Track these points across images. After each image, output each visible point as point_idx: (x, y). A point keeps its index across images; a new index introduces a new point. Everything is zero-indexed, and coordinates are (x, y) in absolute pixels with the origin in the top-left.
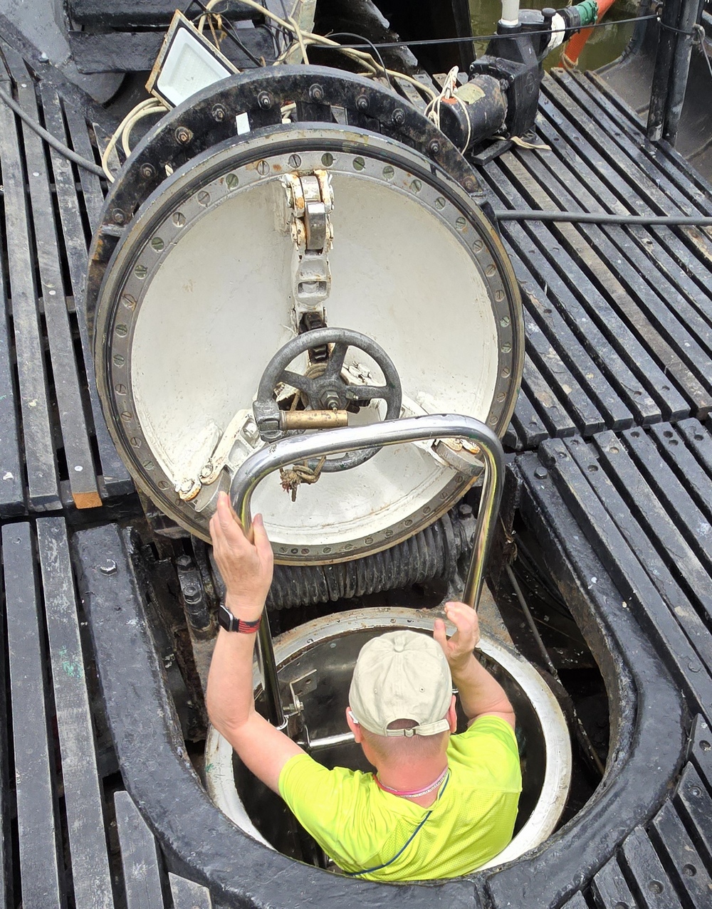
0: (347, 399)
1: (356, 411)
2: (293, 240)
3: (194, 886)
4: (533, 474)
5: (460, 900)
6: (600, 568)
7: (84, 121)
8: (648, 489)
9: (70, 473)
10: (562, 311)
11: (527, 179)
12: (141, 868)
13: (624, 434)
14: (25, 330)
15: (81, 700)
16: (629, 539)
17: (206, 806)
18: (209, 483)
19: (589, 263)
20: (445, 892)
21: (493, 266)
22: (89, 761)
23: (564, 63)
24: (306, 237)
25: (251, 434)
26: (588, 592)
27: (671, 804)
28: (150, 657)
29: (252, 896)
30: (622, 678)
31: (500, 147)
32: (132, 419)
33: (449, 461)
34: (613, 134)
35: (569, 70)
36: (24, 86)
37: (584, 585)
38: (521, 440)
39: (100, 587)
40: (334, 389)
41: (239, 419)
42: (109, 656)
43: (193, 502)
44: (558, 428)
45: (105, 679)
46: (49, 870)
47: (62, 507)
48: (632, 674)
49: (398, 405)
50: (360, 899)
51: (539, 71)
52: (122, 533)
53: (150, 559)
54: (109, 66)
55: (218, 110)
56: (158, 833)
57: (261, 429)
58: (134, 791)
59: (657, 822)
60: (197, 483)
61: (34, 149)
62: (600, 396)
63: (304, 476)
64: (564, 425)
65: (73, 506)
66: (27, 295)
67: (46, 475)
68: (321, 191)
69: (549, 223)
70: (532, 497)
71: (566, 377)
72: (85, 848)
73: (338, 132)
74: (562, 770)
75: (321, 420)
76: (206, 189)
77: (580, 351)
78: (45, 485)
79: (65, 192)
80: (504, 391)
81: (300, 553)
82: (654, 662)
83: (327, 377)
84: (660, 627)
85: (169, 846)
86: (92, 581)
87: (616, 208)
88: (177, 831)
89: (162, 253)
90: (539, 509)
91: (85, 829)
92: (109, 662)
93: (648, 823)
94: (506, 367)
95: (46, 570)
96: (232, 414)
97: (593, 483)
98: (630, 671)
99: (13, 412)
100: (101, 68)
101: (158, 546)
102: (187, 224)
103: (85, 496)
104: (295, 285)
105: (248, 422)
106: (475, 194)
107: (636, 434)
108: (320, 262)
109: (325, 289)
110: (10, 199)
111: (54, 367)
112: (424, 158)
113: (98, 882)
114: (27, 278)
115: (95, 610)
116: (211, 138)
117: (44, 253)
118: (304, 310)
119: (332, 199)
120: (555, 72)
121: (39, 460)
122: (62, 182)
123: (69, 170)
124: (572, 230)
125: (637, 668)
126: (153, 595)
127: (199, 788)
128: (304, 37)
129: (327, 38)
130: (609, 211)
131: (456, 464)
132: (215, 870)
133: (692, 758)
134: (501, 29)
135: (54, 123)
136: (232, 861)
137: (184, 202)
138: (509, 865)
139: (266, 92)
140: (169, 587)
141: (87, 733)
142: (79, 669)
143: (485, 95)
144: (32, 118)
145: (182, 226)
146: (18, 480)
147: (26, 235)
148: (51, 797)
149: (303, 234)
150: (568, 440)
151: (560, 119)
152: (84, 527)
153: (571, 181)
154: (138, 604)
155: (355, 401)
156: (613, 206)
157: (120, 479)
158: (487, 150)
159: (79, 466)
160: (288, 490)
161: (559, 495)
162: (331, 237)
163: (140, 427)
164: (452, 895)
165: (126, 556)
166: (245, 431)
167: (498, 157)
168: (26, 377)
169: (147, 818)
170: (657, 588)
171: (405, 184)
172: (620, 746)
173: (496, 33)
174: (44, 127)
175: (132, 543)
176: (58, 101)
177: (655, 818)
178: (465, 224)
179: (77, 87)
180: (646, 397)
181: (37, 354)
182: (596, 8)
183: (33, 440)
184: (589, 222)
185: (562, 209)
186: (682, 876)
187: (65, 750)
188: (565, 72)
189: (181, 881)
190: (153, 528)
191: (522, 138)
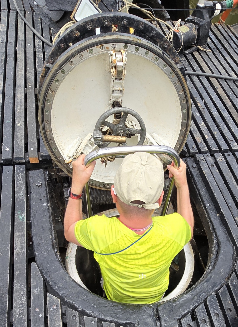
0: (126, 133)
1: (130, 137)
2: (111, 74)
3: (55, 298)
4: (191, 166)
5: (147, 312)
6: (211, 201)
7: (48, 27)
8: (231, 175)
9: (29, 150)
10: (208, 109)
11: (201, 61)
12: (38, 290)
13: (225, 155)
14: (19, 98)
15: (24, 230)
16: (222, 192)
17: (62, 271)
18: (75, 158)
19: (220, 93)
20: (142, 309)
21: (182, 90)
22: (24, 251)
23: (220, 21)
24: (116, 74)
25: (92, 142)
26: (206, 209)
27: (226, 286)
28: (50, 217)
29: (75, 304)
30: (214, 240)
31: (193, 49)
32: (50, 133)
33: (161, 158)
34: (234, 48)
35: (221, 24)
36: (29, 13)
37: (205, 207)
38: (188, 153)
39: (35, 191)
40: (122, 129)
41: (88, 137)
42: (35, 215)
43: (69, 164)
44: (202, 150)
45: (33, 223)
46: (5, 287)
47: (25, 162)
48: (218, 239)
49: (144, 137)
50: (112, 308)
51: (210, 23)
52: (45, 173)
53: (54, 183)
54: (59, 9)
55: (89, 26)
56: (45, 278)
57: (95, 141)
58: (38, 263)
59: (220, 292)
60: (72, 158)
61: (30, 35)
62: (218, 141)
63: (109, 158)
64: (204, 149)
65: (29, 162)
66: (21, 86)
67: (21, 150)
68: (122, 58)
69: (208, 78)
70: (190, 174)
71: (207, 133)
72: (19, 281)
73: (130, 37)
74: (190, 271)
75: (116, 139)
76: (81, 53)
77: (213, 124)
78: (20, 153)
79: (39, 52)
80: (183, 135)
81: (106, 186)
82: (226, 236)
83: (120, 124)
84: (229, 224)
85: (48, 283)
86: (32, 188)
87: (232, 74)
88: (52, 278)
89: (64, 75)
90: (192, 178)
91: (20, 274)
92: (35, 217)
93: (217, 292)
94: (184, 127)
95: (17, 183)
96: (86, 135)
97: (212, 171)
98: (217, 238)
99: (12, 127)
100: (56, 9)
101: (57, 178)
102: (74, 65)
103: (33, 159)
104: (111, 91)
105: (91, 138)
106: (179, 64)
107: (229, 155)
108: (120, 83)
109: (122, 93)
110: (19, 52)
111: (28, 113)
112: (160, 49)
113: (22, 293)
114: (22, 80)
115: (32, 199)
116: (86, 35)
117: (29, 72)
118: (114, 100)
119: (126, 61)
120: (216, 24)
121: (18, 144)
122: (38, 48)
123: (41, 44)
124: (215, 81)
125: (220, 238)
126: (54, 195)
127: (61, 264)
128: (128, 4)
129: (136, 5)
130: (229, 75)
131: (163, 159)
132: (64, 293)
133: (235, 271)
134: (198, 7)
135: (38, 27)
136: (69, 291)
137: (74, 57)
138: (166, 302)
139: (107, 21)
140: (60, 193)
141: (24, 241)
142: (24, 219)
143: (189, 30)
144: (30, 25)
145: (72, 66)
146: (11, 151)
147: (23, 65)
148: (9, 262)
149: (115, 73)
150: (205, 155)
151: (216, 41)
152: (32, 170)
153: (217, 63)
154: (48, 198)
155: (130, 134)
156: (231, 73)
157: (46, 154)
158: (188, 50)
159: (32, 148)
160: (103, 163)
161: (199, 174)
162: (125, 75)
163: (53, 136)
164: (145, 310)
165: (45, 181)
166: (90, 141)
167: (192, 52)
168: (17, 115)
169: (42, 273)
170: (230, 210)
171: (153, 58)
172: (210, 264)
173: (196, 8)
174: (34, 28)
175: (48, 177)
176: (40, 19)
177: (219, 291)
178: (173, 74)
179: (47, 15)
180: (235, 142)
181: (23, 107)
182: (233, 2)
183: (17, 137)
184: (222, 78)
185: (213, 73)
186: (226, 312)
187: (16, 247)
188: (220, 24)
189: (51, 296)
190: (56, 172)
191: (202, 46)
